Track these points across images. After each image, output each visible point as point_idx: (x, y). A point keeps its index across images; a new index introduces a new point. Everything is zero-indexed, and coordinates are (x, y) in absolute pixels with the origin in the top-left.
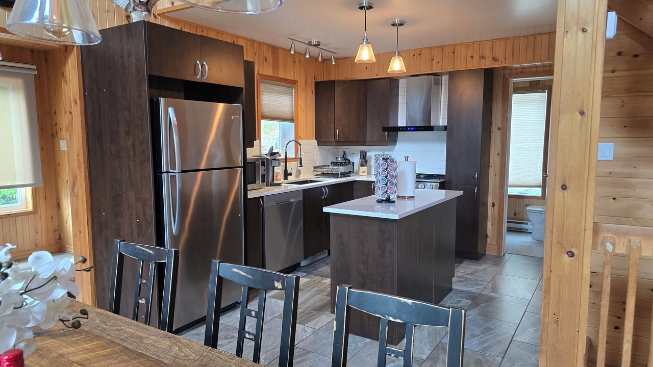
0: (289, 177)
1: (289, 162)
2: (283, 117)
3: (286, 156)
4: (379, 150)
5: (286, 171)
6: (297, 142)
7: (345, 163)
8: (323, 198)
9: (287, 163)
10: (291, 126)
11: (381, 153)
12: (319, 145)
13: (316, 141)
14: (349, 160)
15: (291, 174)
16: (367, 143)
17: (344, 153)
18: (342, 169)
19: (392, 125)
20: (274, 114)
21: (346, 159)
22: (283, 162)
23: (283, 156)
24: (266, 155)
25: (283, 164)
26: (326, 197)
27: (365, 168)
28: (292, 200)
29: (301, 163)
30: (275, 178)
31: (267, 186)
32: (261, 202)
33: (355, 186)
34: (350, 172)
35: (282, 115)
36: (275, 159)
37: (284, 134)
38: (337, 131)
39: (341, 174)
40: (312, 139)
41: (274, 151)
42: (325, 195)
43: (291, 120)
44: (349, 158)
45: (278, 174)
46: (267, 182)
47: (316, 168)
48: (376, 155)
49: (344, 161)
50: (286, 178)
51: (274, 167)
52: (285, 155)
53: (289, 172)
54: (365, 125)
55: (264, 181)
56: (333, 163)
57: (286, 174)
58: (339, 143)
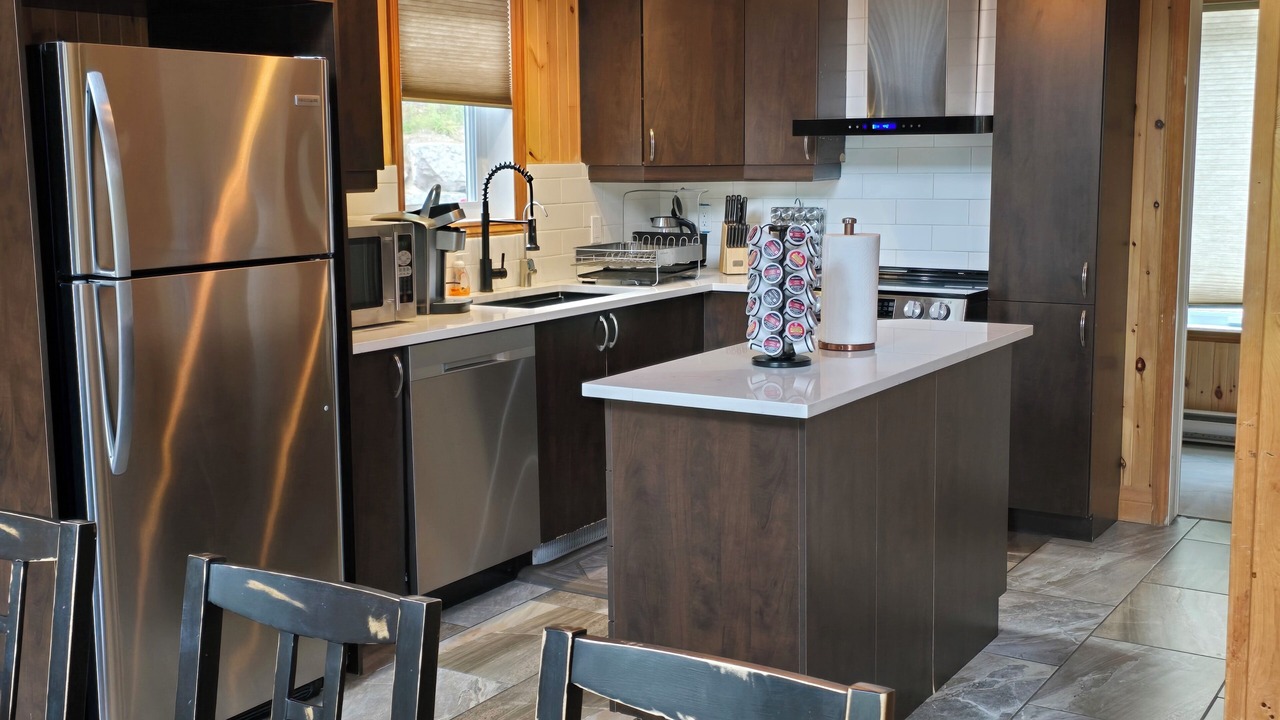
0: (497, 283)
1: (496, 233)
2: (473, 90)
3: (486, 214)
4: (786, 195)
5: (486, 261)
6: (519, 170)
7: (678, 236)
8: (602, 348)
9: (491, 238)
10: (501, 118)
11: (790, 203)
12: (594, 178)
13: (584, 168)
14: (692, 227)
15: (502, 274)
16: (747, 173)
17: (677, 202)
18: (668, 256)
19: (824, 111)
20: (442, 82)
21: (682, 223)
22: (472, 235)
23: (474, 216)
24: (417, 213)
25: (473, 243)
26: (612, 344)
27: (739, 253)
28: (501, 358)
29: (533, 239)
30: (448, 288)
31: (420, 311)
32: (400, 365)
33: (709, 308)
34: (693, 265)
35: (470, 84)
36: (446, 228)
37: (480, 145)
38: (652, 133)
39: (664, 271)
40: (572, 160)
41: (442, 202)
42: (611, 339)
43: (502, 100)
44: (692, 218)
45: (458, 274)
46: (421, 301)
47: (583, 253)
48: (775, 210)
49: (677, 230)
50: (486, 286)
51: (442, 254)
52: (481, 211)
53: (496, 265)
54: (740, 113)
55: (410, 299)
56: (639, 236)
57: (488, 274)
58: (658, 172)
